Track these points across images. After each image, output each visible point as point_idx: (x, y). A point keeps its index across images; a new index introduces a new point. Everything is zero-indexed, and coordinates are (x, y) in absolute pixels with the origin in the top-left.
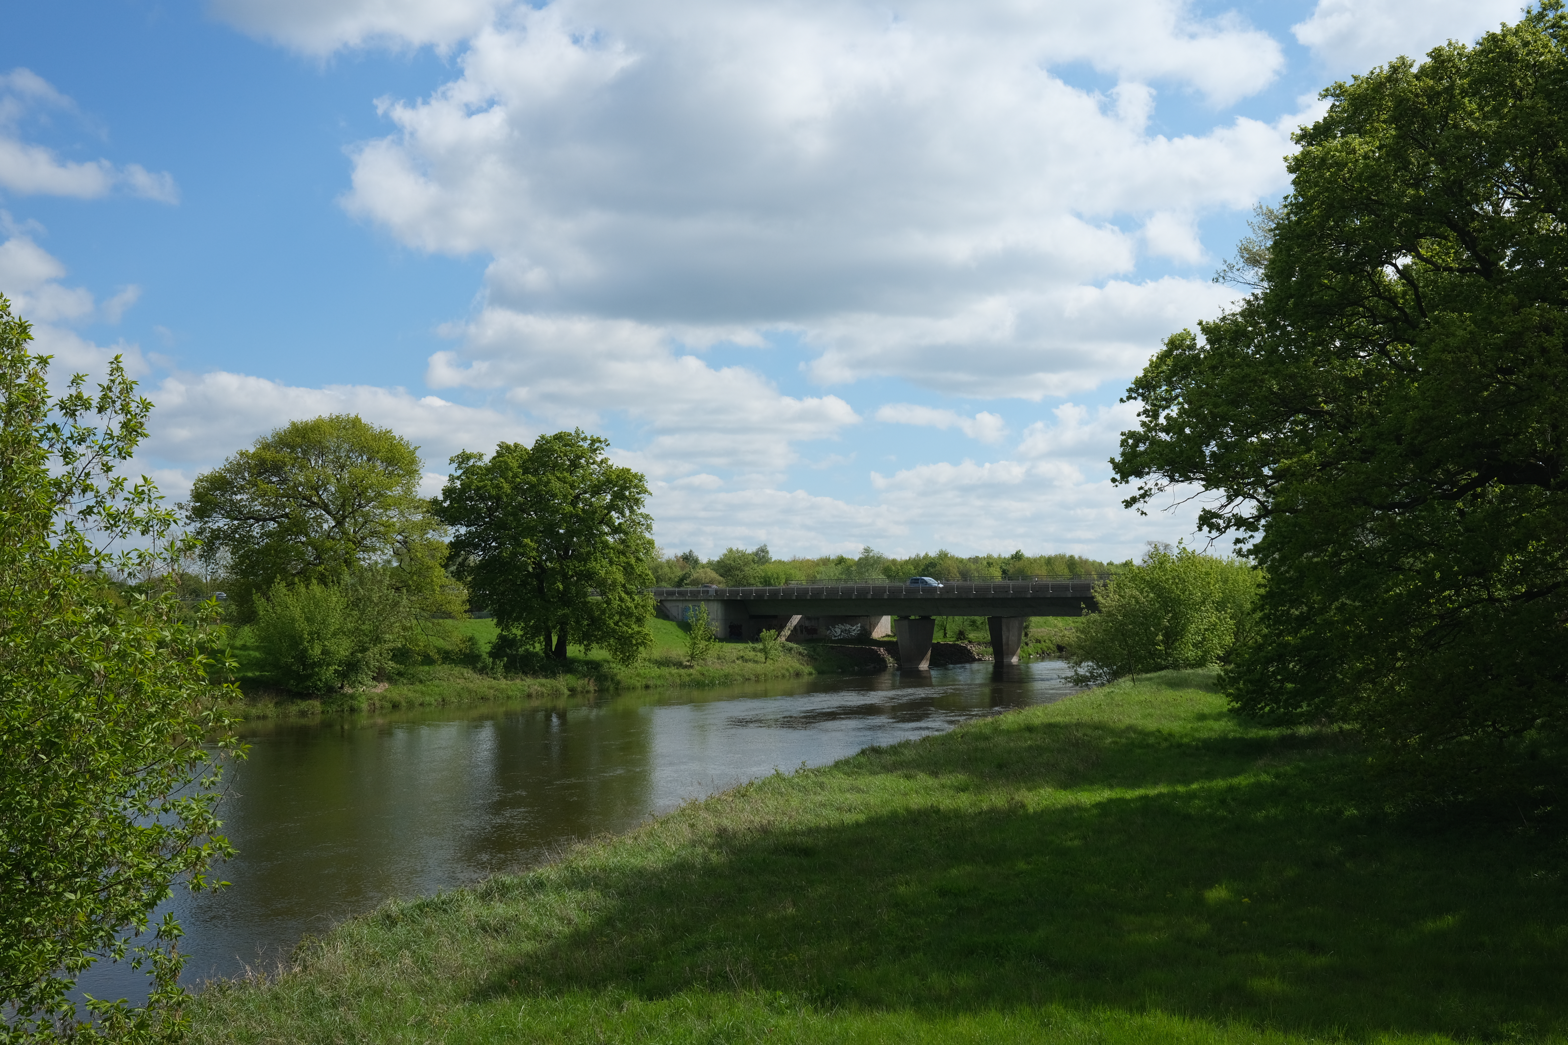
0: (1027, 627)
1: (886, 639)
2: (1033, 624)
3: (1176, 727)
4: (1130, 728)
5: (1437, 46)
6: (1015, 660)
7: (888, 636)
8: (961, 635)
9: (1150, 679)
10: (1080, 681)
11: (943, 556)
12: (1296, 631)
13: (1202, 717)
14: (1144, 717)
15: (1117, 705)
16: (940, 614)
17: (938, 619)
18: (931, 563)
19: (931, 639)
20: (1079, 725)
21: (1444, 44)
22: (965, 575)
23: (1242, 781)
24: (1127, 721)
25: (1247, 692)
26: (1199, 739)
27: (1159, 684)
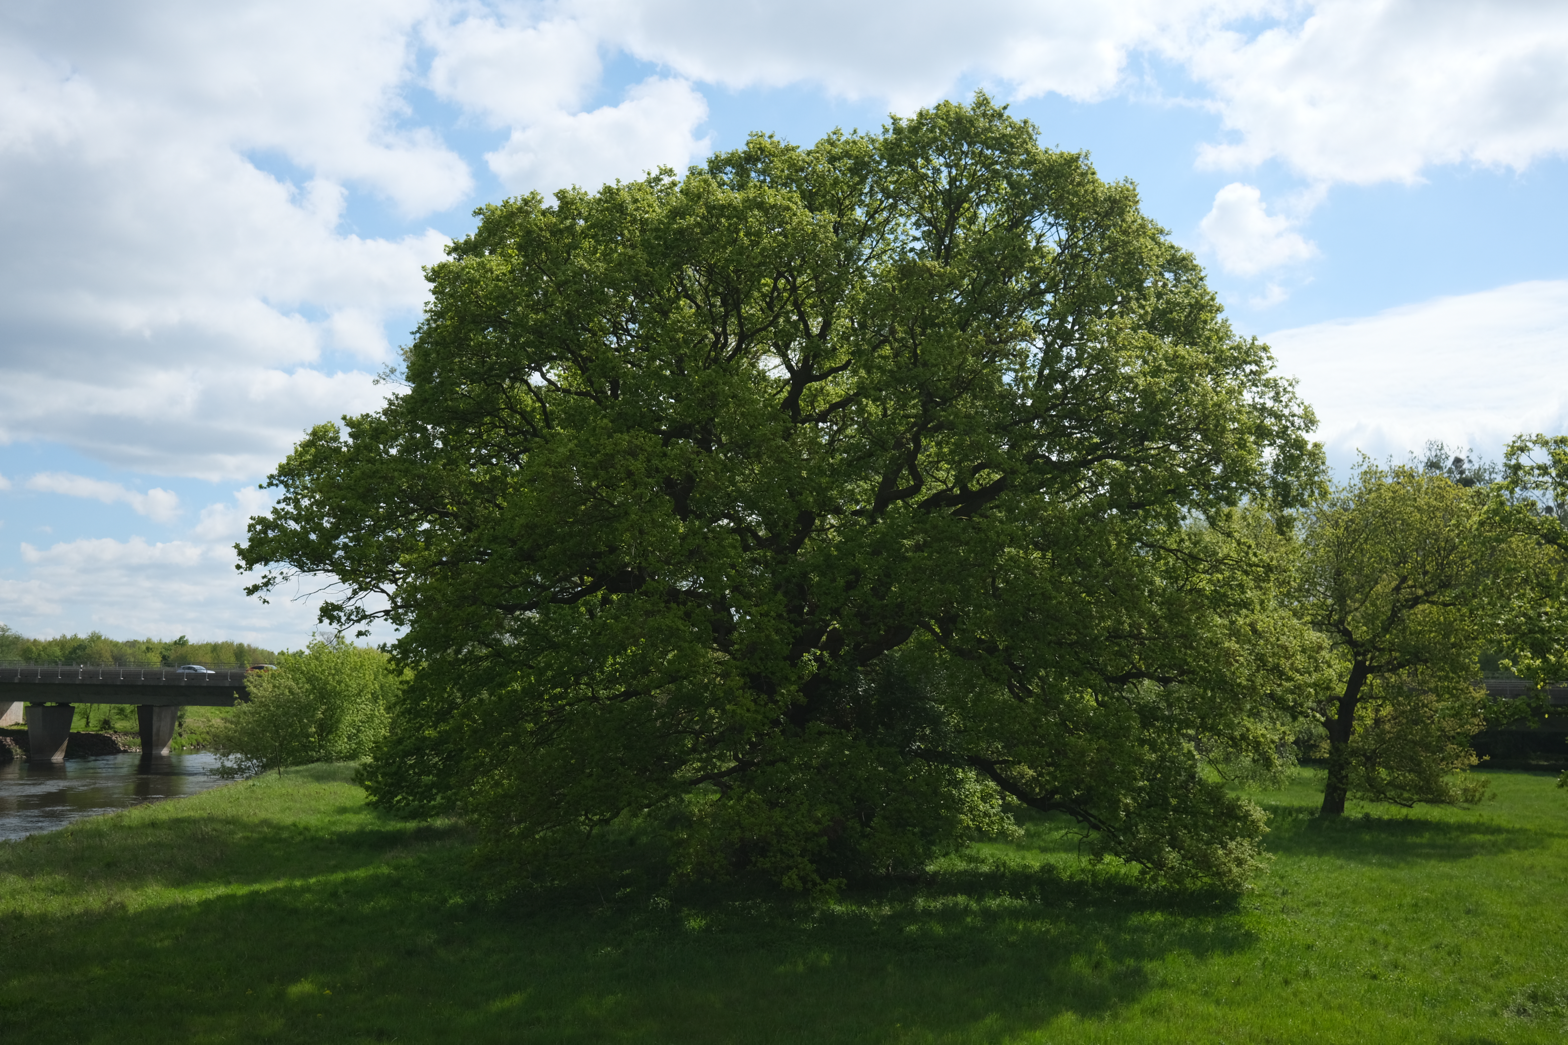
0: (181, 717)
1: (15, 728)
2: (188, 714)
3: (313, 821)
4: (265, 822)
5: (562, 188)
6: (165, 752)
7: (17, 724)
8: (106, 724)
9: (297, 772)
10: (226, 774)
11: (95, 638)
12: (435, 726)
13: (343, 810)
14: (283, 811)
15: (257, 799)
16: (80, 701)
17: (78, 706)
18: (80, 645)
19: (69, 728)
20: (211, 819)
21: (569, 188)
22: (119, 659)
23: (360, 873)
24: (263, 815)
25: (386, 785)
26: (333, 833)
27: (304, 777)
